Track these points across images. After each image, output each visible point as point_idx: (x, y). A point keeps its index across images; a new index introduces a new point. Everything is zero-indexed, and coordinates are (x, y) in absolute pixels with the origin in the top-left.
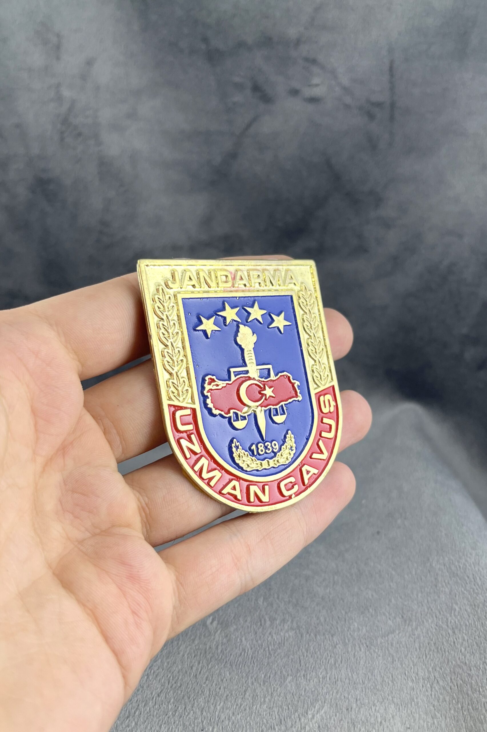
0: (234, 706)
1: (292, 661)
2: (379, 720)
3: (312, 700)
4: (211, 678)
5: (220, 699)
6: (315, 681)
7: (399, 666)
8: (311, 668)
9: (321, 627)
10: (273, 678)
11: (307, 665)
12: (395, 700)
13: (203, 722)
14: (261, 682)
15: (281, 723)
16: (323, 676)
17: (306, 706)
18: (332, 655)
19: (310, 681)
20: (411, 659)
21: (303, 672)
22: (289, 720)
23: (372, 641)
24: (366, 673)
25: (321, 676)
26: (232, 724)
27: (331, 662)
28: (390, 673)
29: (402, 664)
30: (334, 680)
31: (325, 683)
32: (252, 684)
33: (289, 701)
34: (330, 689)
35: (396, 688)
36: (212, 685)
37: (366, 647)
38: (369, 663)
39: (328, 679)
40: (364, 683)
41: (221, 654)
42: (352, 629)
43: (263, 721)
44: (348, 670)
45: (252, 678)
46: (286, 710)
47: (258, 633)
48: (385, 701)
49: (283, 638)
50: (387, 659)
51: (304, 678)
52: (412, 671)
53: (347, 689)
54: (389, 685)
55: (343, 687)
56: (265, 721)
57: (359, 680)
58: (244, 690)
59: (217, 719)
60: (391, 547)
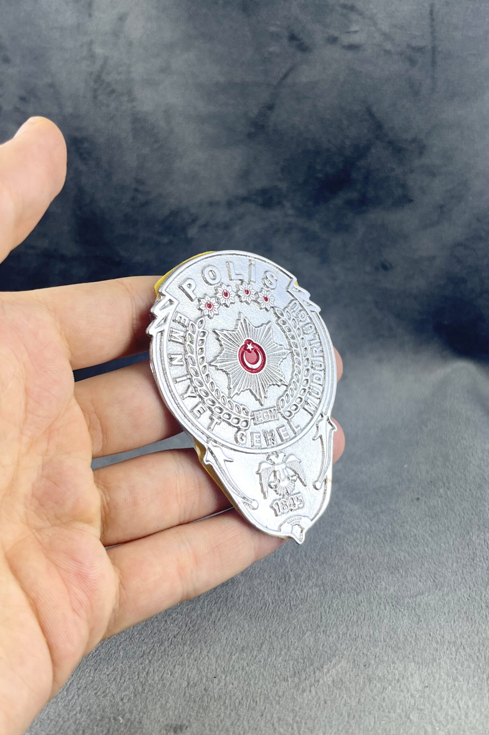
0: (249, 657)
1: (313, 616)
2: (397, 677)
3: (329, 655)
4: (229, 627)
5: (236, 649)
6: (334, 638)
7: (425, 626)
8: (332, 624)
9: (347, 585)
10: (292, 632)
11: (328, 621)
12: (416, 659)
13: (216, 670)
14: (278, 636)
15: (295, 675)
16: (343, 632)
17: (322, 660)
18: (356, 612)
19: (329, 637)
20: (438, 622)
21: (323, 628)
22: (303, 672)
23: (399, 601)
24: (388, 631)
25: (341, 633)
26: (245, 674)
27: (353, 619)
28: (414, 632)
29: (427, 626)
30: (355, 637)
31: (345, 640)
32: (270, 637)
33: (306, 655)
34: (349, 645)
35: (419, 647)
36: (230, 634)
37: (392, 607)
38: (393, 622)
39: (348, 635)
40: (385, 641)
41: (242, 605)
42: (379, 589)
43: (276, 673)
44: (371, 628)
45: (270, 631)
46: (301, 663)
47: (281, 589)
48: (405, 659)
49: (306, 595)
50: (413, 619)
51: (324, 634)
52: (438, 632)
53: (367, 646)
54: (411, 644)
55: (363, 643)
56: (279, 673)
57: (381, 638)
58: (260, 642)
59: (231, 668)
60: (430, 514)
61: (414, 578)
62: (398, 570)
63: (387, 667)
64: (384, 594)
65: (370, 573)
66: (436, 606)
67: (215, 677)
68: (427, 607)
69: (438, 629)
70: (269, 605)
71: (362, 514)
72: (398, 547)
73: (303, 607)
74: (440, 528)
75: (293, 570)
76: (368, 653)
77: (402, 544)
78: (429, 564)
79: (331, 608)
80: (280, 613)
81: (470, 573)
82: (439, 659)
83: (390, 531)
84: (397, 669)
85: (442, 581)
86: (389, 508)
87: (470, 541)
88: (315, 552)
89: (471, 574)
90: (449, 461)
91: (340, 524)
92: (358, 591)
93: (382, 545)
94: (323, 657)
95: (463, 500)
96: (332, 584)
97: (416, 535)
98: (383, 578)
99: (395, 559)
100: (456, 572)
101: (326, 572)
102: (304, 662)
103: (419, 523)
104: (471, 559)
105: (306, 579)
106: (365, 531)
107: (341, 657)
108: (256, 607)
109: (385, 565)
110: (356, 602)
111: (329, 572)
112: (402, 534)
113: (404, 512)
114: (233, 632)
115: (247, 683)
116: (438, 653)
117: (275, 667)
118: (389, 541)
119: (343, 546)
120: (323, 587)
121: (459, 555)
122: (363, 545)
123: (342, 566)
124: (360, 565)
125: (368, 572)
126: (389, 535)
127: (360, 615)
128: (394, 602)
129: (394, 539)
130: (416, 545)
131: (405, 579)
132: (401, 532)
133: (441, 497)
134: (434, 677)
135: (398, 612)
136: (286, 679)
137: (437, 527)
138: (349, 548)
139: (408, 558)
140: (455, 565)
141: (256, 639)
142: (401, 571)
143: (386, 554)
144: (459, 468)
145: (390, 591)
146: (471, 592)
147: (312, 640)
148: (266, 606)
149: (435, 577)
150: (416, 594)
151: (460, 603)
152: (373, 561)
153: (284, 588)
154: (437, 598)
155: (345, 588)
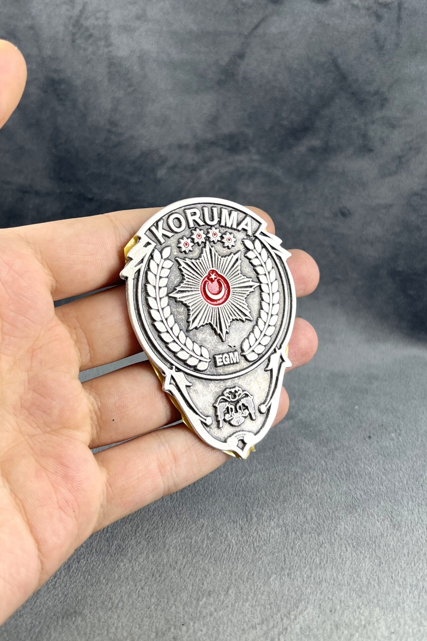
62: (356, 509)
63: (353, 612)
64: (344, 534)
66: (395, 547)
67: (183, 625)
68: (387, 548)
69: (400, 571)
70: (233, 547)
71: (318, 451)
72: (354, 486)
76: (334, 598)
77: (357, 482)
80: (244, 554)
82: (403, 603)
83: (346, 469)
84: (363, 615)
91: (297, 461)
94: (289, 603)
99: (351, 497)
102: (271, 607)
107: (306, 603)
109: (343, 505)
111: (289, 512)
112: (357, 472)
114: (199, 577)
115: (215, 630)
116: (402, 597)
117: (242, 612)
118: (345, 479)
119: (301, 484)
120: (284, 528)
121: (414, 494)
122: (320, 484)
124: (318, 504)
126: (345, 473)
127: (322, 557)
129: (349, 477)
132: (356, 470)
134: (399, 622)
136: (254, 626)
141: (222, 583)
142: (359, 510)
147: (277, 583)
148: (230, 548)
149: (392, 516)
151: (418, 544)
152: (331, 500)
153: (246, 528)
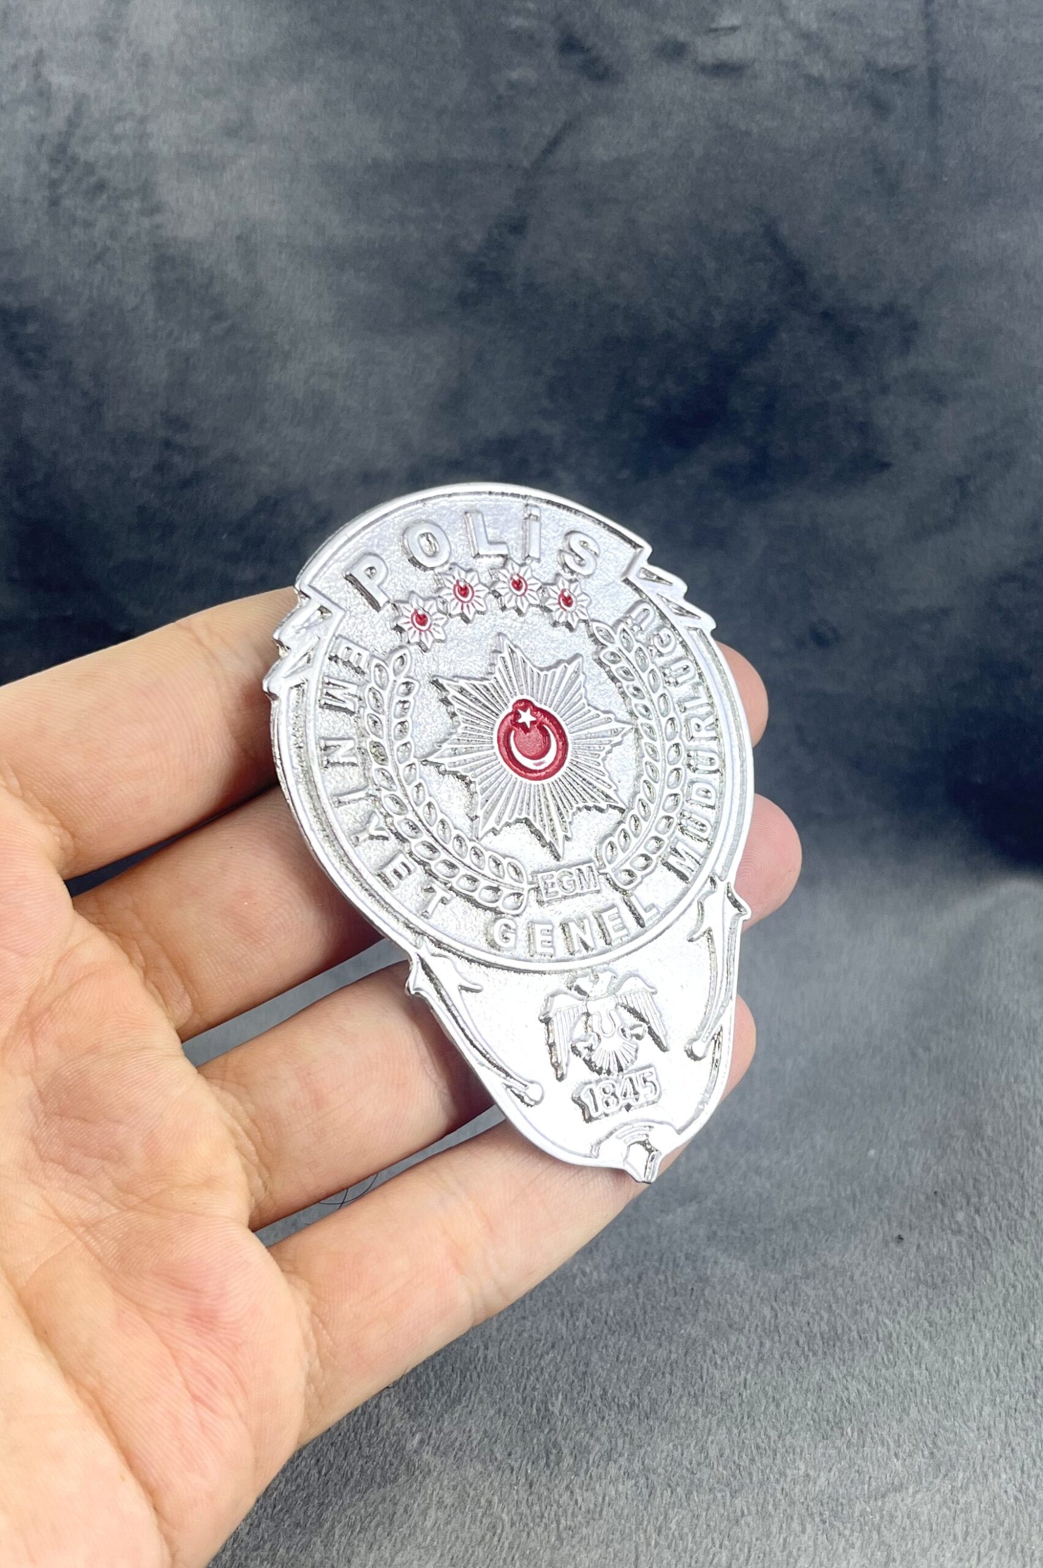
23: (839, 1508)
37: (819, 1523)
47: (535, 1486)
49: (600, 1500)
60: (929, 1280)
61: (879, 1448)
65: (770, 1438)
73: (590, 1532)
74: (953, 1314)
75: (570, 1436)
78: (921, 1408)
79: (663, 1533)
81: (1026, 1430)
85: (953, 1453)
86: (825, 1265)
87: (1029, 1346)
88: (628, 1387)
89: (1027, 1434)
90: (982, 1140)
92: (735, 1484)
93: (803, 1362)
95: (1015, 1241)
96: (670, 1469)
97: (890, 1335)
98: (802, 1451)
100: (989, 1428)
101: (654, 1439)
103: (899, 1303)
104: (1030, 1393)
105: (601, 1457)
106: (759, 1329)
108: (469, 1535)
110: (728, 1516)
113: (863, 1274)
123: (696, 1422)
125: (763, 1436)
128: (827, 1513)
130: (889, 1360)
131: (857, 1452)
133: (959, 1232)
135: (837, 1536)
137: (944, 1311)
138: (717, 1374)
139: (867, 1396)
140: (987, 1410)
143: (811, 1387)
144: (1006, 1157)
145: (819, 1482)
146: (1026, 1480)
150: (883, 1489)
154: (938, 1498)
155: (701, 1480)
